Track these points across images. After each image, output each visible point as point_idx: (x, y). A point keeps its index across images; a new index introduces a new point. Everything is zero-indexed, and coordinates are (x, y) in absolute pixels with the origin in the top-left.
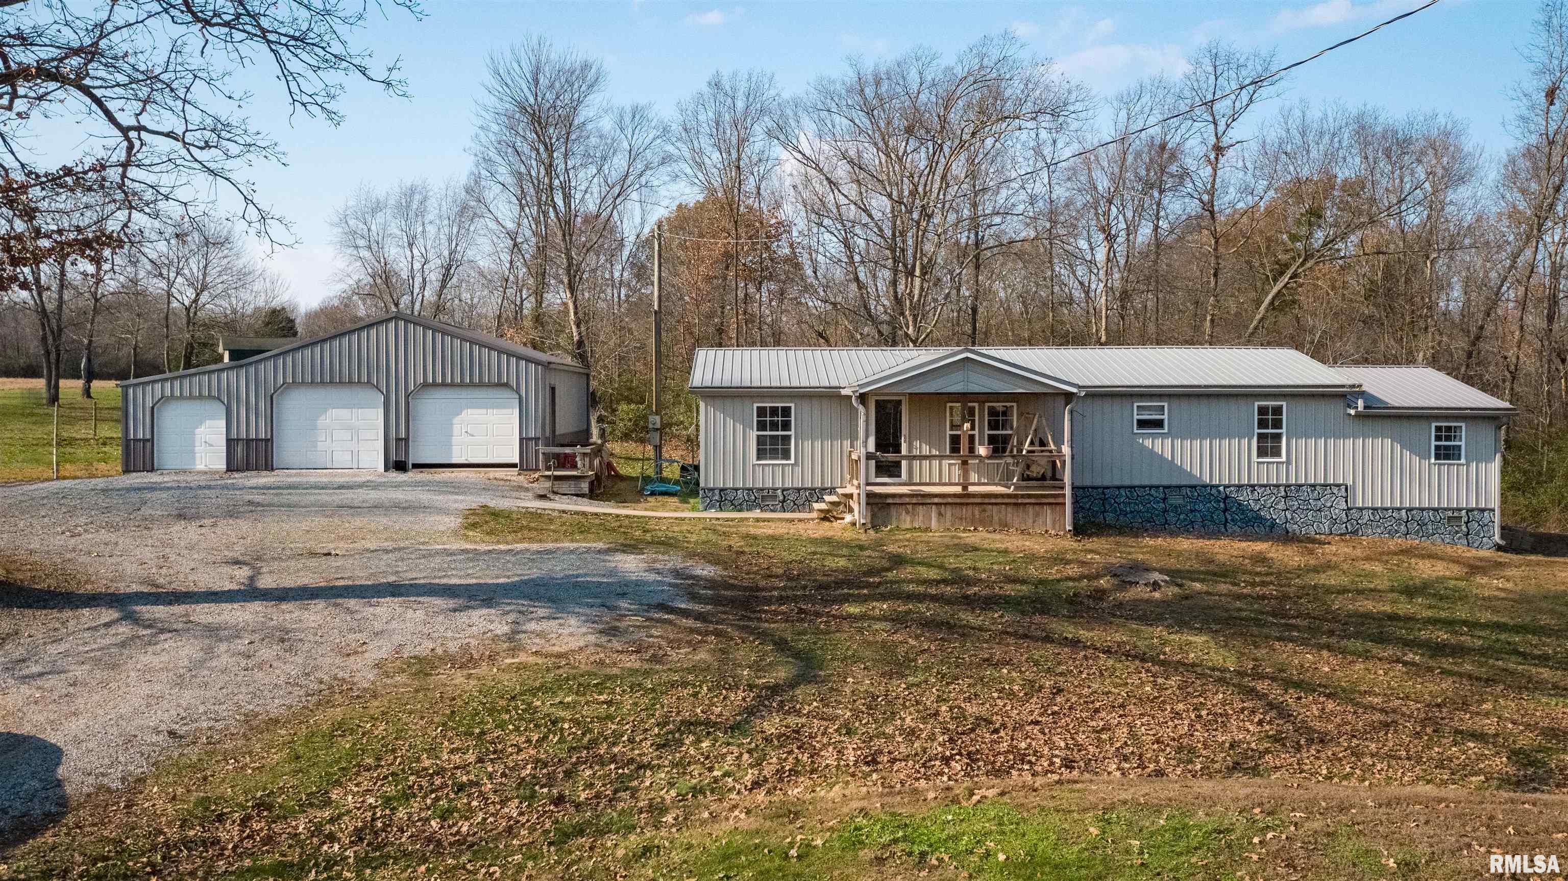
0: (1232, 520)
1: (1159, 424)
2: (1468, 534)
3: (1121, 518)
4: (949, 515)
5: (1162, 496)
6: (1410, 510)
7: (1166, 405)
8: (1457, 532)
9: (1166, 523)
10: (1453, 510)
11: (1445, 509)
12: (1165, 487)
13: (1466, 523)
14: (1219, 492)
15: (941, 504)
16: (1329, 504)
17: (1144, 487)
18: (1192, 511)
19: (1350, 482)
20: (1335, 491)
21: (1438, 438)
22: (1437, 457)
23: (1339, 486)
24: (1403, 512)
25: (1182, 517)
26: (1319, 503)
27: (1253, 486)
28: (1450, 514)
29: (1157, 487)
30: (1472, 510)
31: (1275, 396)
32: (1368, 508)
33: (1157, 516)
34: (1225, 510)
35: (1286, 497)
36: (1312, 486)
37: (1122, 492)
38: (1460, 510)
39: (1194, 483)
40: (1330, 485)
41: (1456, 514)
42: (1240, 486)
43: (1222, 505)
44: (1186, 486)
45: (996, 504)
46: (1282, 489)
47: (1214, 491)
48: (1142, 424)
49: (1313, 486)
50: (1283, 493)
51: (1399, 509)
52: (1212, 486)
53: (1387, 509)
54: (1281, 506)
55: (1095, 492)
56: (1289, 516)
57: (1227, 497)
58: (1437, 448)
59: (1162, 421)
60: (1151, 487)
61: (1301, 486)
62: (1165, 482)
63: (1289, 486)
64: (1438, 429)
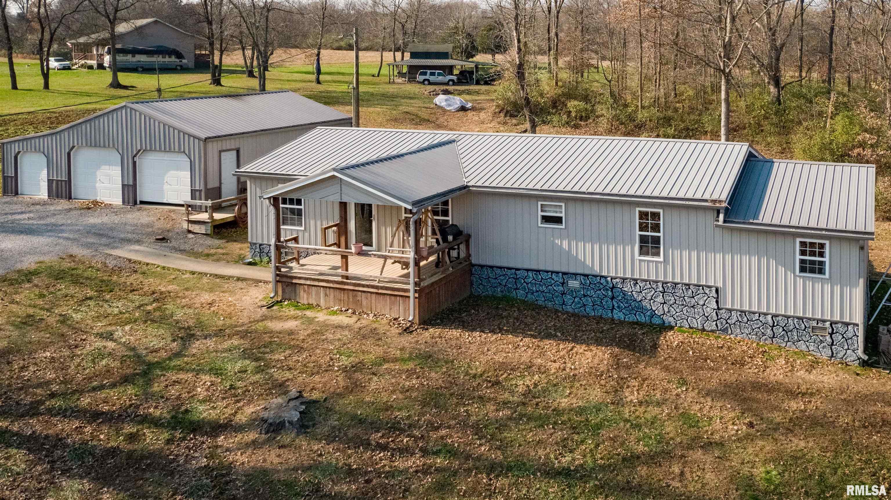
0: (618, 307)
1: (558, 220)
2: (832, 344)
3: (529, 296)
4: (332, 296)
5: (561, 280)
6: (774, 316)
7: (563, 204)
8: (821, 342)
9: (563, 304)
10: (818, 321)
11: (810, 319)
12: (564, 274)
13: (831, 334)
14: (607, 282)
15: (326, 287)
16: (701, 303)
17: (547, 272)
18: (585, 296)
19: (720, 285)
20: (707, 291)
21: (803, 253)
22: (803, 270)
23: (710, 287)
24: (769, 317)
25: (576, 300)
26: (693, 301)
27: (636, 280)
28: (814, 324)
29: (558, 273)
30: (836, 323)
31: (655, 205)
32: (737, 310)
33: (557, 297)
34: (613, 298)
35: (664, 292)
36: (686, 285)
37: (530, 274)
38: (824, 321)
39: (587, 272)
40: (703, 286)
41: (820, 325)
42: (624, 279)
43: (610, 293)
44: (580, 274)
45: (364, 292)
46: (660, 285)
47: (603, 281)
48: (547, 219)
49: (688, 285)
50: (661, 289)
51: (766, 314)
52: (602, 277)
53: (754, 313)
54: (660, 299)
55: (509, 272)
56: (666, 309)
57: (613, 287)
58: (802, 261)
59: (561, 218)
60: (552, 272)
61: (676, 284)
62: (564, 270)
63: (666, 283)
64: (803, 244)
